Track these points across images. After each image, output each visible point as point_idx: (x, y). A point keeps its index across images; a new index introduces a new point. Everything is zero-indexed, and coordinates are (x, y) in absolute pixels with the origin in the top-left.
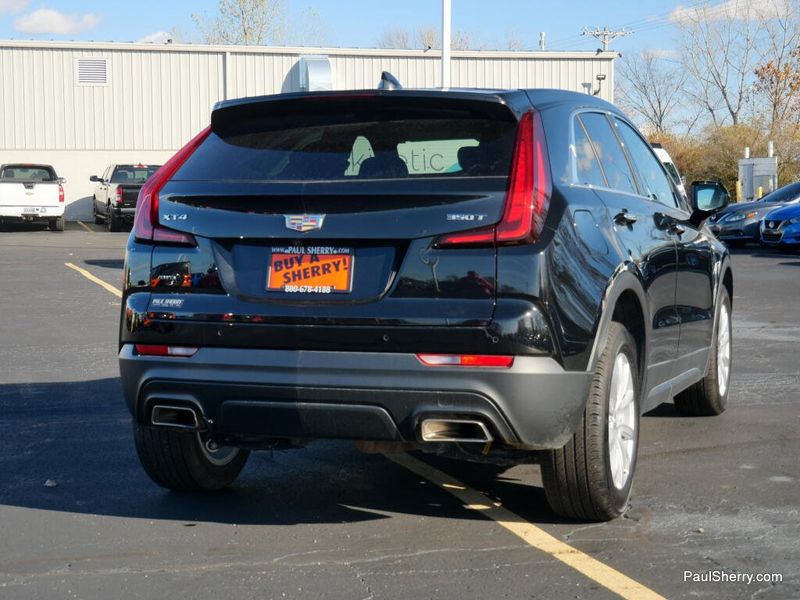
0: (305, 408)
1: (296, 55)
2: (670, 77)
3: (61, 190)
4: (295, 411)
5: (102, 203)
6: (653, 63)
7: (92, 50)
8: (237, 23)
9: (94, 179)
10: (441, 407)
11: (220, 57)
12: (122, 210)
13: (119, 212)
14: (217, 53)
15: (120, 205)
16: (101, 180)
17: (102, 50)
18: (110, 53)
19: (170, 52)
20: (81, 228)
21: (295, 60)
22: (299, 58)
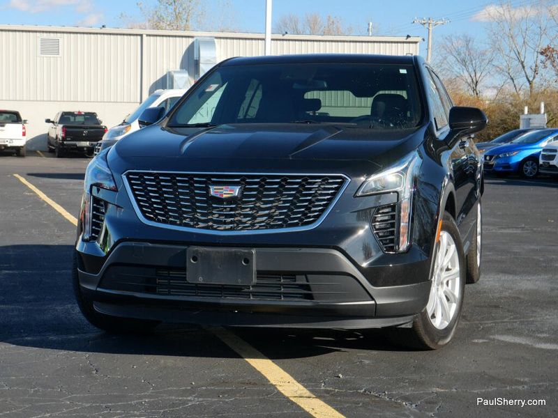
1: (192, 37)
2: (483, 54)
3: (24, 128)
5: (53, 138)
6: (470, 44)
7: (50, 32)
9: (48, 121)
11: (139, 37)
12: (65, 142)
13: (62, 144)
14: (137, 35)
15: (64, 139)
16: (53, 122)
17: (56, 32)
18: (62, 34)
19: (104, 34)
20: (38, 155)
21: (191, 40)
22: (195, 39)
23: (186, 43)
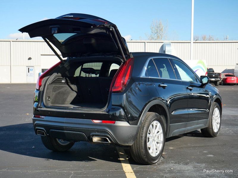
0: (66, 132)
1: (163, 42)
4: (64, 133)
8: (156, 35)
10: (97, 133)
11: (144, 43)
14: (143, 42)
19: (132, 42)
22: (163, 43)
23: (161, 45)
